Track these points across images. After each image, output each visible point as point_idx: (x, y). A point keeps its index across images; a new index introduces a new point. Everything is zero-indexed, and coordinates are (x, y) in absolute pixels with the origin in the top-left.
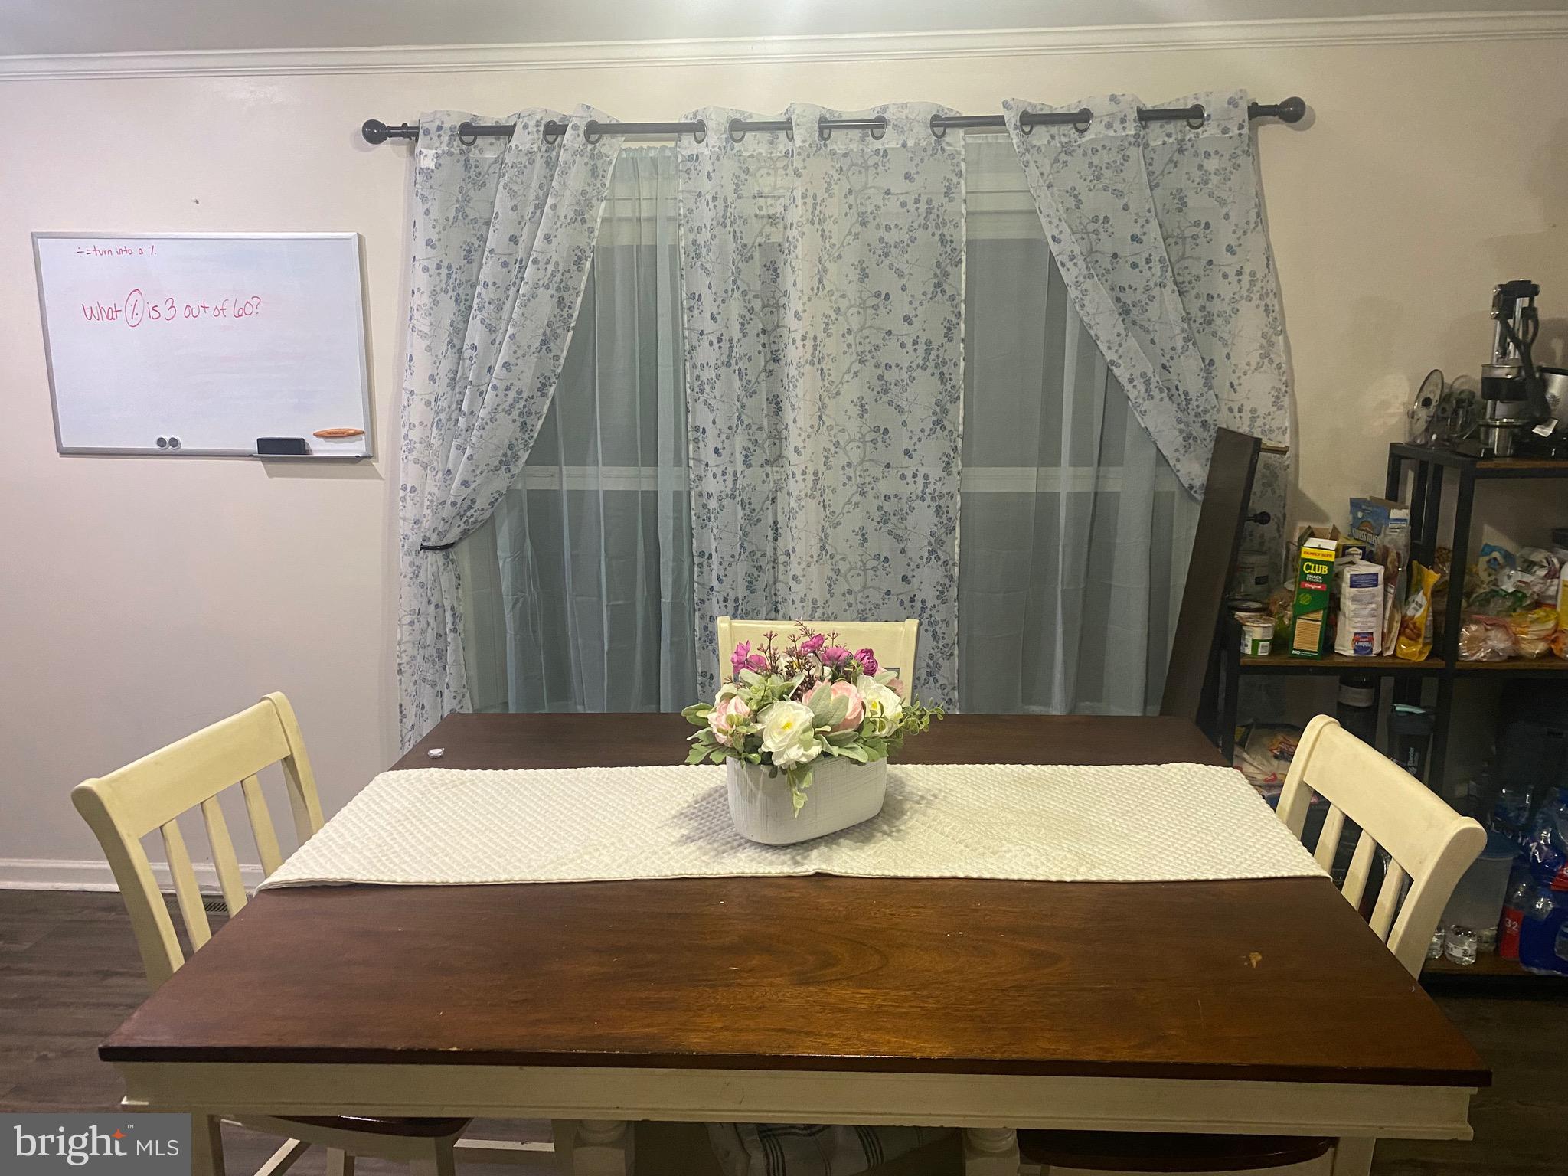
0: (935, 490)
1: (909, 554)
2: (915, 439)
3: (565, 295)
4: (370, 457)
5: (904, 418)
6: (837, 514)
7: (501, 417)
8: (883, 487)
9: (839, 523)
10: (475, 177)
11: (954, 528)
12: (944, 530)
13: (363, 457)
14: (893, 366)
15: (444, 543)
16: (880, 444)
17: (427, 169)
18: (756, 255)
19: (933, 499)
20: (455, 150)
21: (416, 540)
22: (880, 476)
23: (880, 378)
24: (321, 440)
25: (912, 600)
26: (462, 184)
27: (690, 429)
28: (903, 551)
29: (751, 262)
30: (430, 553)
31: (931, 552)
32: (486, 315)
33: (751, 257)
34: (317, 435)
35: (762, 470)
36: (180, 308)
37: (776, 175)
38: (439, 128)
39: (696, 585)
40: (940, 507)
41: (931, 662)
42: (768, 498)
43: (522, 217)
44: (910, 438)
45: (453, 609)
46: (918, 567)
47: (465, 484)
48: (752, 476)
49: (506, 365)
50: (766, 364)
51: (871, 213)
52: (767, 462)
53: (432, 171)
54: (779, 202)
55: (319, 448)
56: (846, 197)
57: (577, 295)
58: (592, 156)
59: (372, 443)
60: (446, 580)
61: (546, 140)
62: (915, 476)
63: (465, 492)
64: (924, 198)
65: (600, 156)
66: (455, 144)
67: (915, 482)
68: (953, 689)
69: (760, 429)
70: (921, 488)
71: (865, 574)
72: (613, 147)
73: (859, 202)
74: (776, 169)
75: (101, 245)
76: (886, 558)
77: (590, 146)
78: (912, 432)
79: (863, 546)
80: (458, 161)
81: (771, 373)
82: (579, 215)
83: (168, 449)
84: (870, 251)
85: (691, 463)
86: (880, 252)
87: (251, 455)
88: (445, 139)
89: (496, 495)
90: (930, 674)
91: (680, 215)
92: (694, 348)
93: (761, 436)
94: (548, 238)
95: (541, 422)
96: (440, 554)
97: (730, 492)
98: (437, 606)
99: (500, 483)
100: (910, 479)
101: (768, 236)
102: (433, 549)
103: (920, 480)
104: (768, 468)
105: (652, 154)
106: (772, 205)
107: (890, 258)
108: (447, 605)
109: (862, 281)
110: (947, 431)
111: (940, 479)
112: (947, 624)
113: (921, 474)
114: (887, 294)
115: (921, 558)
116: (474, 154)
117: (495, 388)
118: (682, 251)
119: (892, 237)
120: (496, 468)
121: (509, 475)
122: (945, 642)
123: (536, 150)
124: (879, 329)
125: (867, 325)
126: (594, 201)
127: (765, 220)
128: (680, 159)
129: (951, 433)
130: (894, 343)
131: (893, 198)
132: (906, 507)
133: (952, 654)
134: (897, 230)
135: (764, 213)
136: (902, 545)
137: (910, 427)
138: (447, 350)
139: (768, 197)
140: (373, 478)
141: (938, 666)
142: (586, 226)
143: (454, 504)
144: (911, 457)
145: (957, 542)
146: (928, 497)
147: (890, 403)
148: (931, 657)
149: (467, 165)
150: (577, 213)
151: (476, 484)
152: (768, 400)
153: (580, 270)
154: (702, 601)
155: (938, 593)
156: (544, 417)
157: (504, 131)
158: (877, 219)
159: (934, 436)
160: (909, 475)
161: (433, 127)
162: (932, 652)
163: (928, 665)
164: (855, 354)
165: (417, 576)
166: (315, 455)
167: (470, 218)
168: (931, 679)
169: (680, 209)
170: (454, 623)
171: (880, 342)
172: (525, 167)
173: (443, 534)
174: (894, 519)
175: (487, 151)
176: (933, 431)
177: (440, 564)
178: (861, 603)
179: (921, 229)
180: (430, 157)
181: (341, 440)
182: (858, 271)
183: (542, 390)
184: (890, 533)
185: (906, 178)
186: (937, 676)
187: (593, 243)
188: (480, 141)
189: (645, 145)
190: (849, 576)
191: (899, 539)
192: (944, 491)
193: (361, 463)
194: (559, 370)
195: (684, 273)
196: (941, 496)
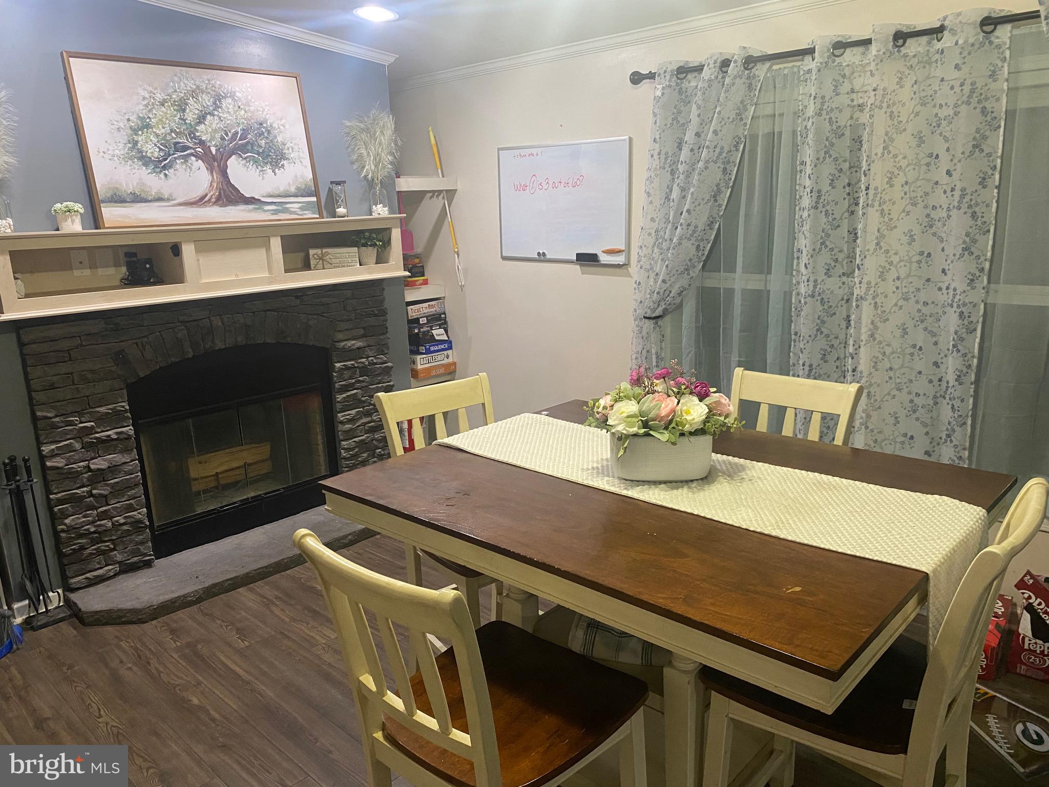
0: (960, 300)
1: (940, 346)
2: (949, 262)
3: (728, 167)
4: (627, 265)
5: (943, 245)
6: (886, 313)
7: (684, 242)
8: (923, 297)
9: (887, 320)
10: (685, 98)
11: (975, 330)
12: (964, 330)
13: (623, 265)
14: (938, 207)
15: (654, 315)
16: (923, 265)
17: (658, 96)
18: (847, 133)
19: (958, 306)
20: (673, 84)
21: (641, 312)
22: (921, 287)
23: (928, 216)
24: (605, 254)
25: (940, 380)
26: (677, 103)
27: (795, 250)
28: (936, 343)
29: (843, 138)
30: (647, 321)
31: (954, 346)
32: (680, 181)
33: (843, 134)
34: (603, 252)
35: (839, 279)
36: (551, 183)
37: (865, 77)
38: (665, 72)
39: (791, 354)
40: (963, 313)
41: (949, 427)
42: (843, 299)
43: (703, 120)
44: (946, 260)
45: (657, 353)
46: (946, 356)
47: (664, 281)
48: (833, 285)
49: (688, 211)
50: (849, 207)
51: (931, 96)
52: (844, 274)
53: (660, 98)
54: (866, 94)
55: (604, 258)
56: (913, 86)
57: (735, 166)
58: (749, 78)
59: (628, 258)
60: (654, 337)
61: (722, 71)
62: (948, 288)
63: (665, 286)
64: (968, 82)
65: (754, 76)
66: (673, 80)
67: (948, 293)
68: (964, 449)
69: (841, 251)
70: (951, 298)
71: (904, 357)
72: (761, 70)
73: (921, 89)
74: (865, 72)
75: (523, 152)
76: (920, 347)
77: (747, 72)
78: (947, 256)
79: (903, 337)
80: (674, 90)
81: (852, 213)
82: (739, 116)
83: (542, 258)
84: (927, 124)
85: (794, 273)
86: (934, 124)
87: (573, 262)
88: (668, 77)
89: (682, 289)
90: (948, 436)
91: (799, 110)
92: (801, 197)
93: (841, 257)
94: (715, 132)
95: (709, 245)
96: (652, 322)
97: (811, 293)
98: (648, 351)
99: (684, 281)
100: (944, 291)
101: (857, 119)
102: (649, 318)
103: (951, 292)
104: (844, 279)
105: (786, 72)
106: (861, 98)
107: (941, 128)
108: (653, 351)
109: (919, 146)
110: (974, 256)
111: (964, 292)
112: (962, 401)
113: (952, 287)
114: (937, 155)
115: (948, 350)
116: (685, 84)
117: (681, 225)
118: (799, 133)
119: (943, 113)
120: (682, 273)
121: (689, 277)
122: (959, 413)
123: (713, 78)
124: (929, 180)
125: (920, 178)
126: (748, 106)
127: (856, 109)
128: (802, 73)
129: (978, 257)
130: (939, 191)
131: (946, 83)
132: (940, 311)
133: (965, 423)
134: (946, 107)
135: (855, 103)
136: (934, 339)
137: (946, 252)
138: (664, 203)
139: (858, 92)
140: (626, 277)
141: (954, 431)
142: (742, 123)
143: (658, 293)
144: (946, 274)
145: (978, 340)
146: (955, 305)
147: (934, 234)
148: (949, 423)
149: (680, 92)
150: (738, 114)
151: (671, 281)
152: (848, 231)
153: (737, 150)
154: (794, 365)
155: (956, 377)
156: (711, 242)
157: (699, 69)
158: (935, 101)
159: (962, 259)
160: (944, 288)
161: (662, 72)
162: (950, 420)
163: (947, 430)
164: (909, 199)
165: (641, 333)
166: (602, 262)
167: (681, 123)
168: (949, 439)
169: (799, 106)
170: (657, 362)
171: (929, 190)
172: (706, 89)
173: (654, 310)
174: (930, 320)
175: (692, 82)
176: (962, 256)
177: (652, 328)
178: (898, 377)
179: (964, 105)
180: (660, 89)
181: (613, 255)
182: (917, 139)
183: (711, 225)
184: (925, 329)
185: (955, 68)
186: (952, 438)
187: (746, 133)
188: (689, 76)
189: (782, 66)
190: (891, 357)
191: (934, 334)
192: (967, 301)
193: (623, 267)
194: (721, 213)
195: (799, 148)
196: (965, 305)
